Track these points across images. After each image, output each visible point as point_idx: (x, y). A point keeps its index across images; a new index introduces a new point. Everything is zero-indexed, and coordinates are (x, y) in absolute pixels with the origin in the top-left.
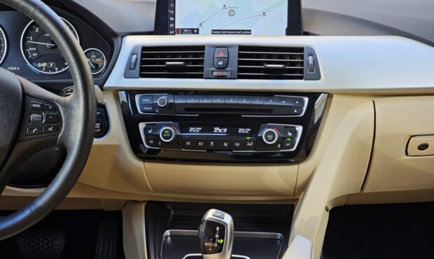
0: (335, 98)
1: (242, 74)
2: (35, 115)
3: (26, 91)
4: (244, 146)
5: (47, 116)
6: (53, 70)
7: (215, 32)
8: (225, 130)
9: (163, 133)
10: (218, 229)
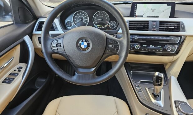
0: (187, 37)
1: (161, 30)
2: (110, 45)
3: (107, 37)
4: (159, 51)
5: (114, 46)
6: (101, 27)
7: (148, 17)
8: (154, 46)
9: (136, 47)
10: (160, 79)
